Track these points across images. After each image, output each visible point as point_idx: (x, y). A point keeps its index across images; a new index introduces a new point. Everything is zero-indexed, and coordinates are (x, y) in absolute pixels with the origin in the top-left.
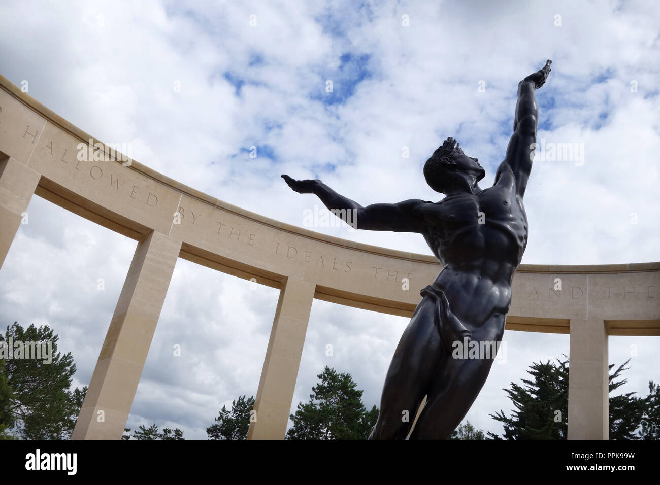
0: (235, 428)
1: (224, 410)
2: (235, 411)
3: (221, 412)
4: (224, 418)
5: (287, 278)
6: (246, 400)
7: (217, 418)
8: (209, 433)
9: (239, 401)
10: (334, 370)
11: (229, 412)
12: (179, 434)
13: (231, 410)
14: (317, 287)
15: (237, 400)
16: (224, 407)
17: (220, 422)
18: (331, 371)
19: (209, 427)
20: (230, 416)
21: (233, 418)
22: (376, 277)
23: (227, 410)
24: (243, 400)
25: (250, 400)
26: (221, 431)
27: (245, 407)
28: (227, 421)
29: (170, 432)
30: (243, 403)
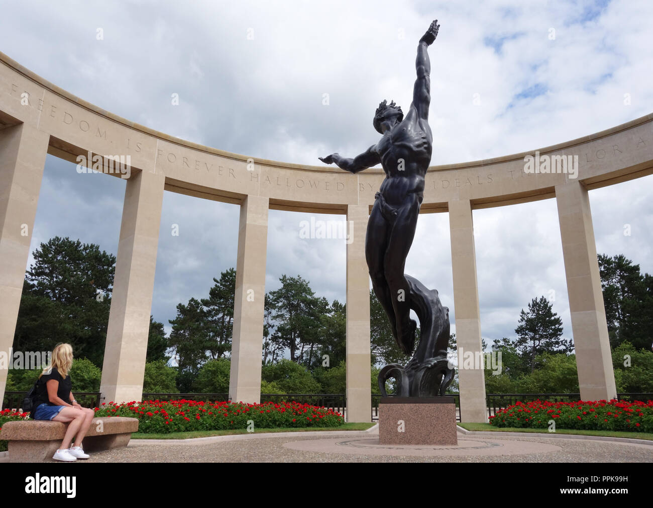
0: (537, 324)
1: (523, 313)
2: (534, 311)
3: (521, 315)
4: (526, 319)
5: (447, 203)
6: (538, 301)
7: (520, 320)
8: (518, 333)
9: (533, 302)
10: (606, 256)
11: (529, 313)
12: (506, 342)
13: (529, 311)
14: (471, 201)
15: (531, 303)
16: (523, 311)
17: (524, 323)
18: (603, 257)
19: (516, 329)
20: (530, 316)
21: (533, 317)
22: (512, 178)
23: (526, 312)
24: (536, 301)
25: (542, 300)
26: (527, 329)
27: (540, 306)
28: (529, 321)
29: (499, 341)
30: (537, 304)
